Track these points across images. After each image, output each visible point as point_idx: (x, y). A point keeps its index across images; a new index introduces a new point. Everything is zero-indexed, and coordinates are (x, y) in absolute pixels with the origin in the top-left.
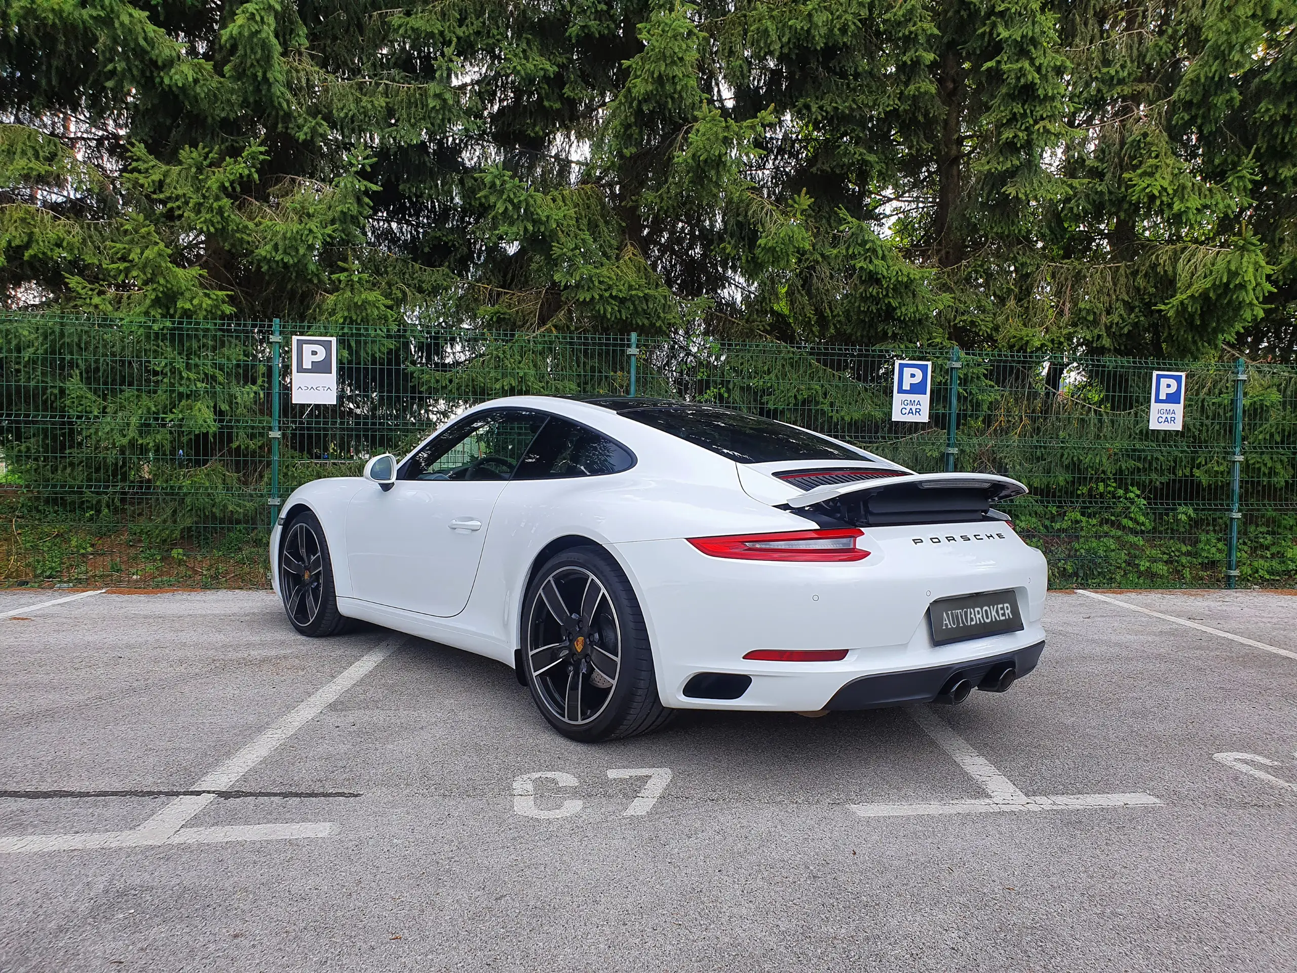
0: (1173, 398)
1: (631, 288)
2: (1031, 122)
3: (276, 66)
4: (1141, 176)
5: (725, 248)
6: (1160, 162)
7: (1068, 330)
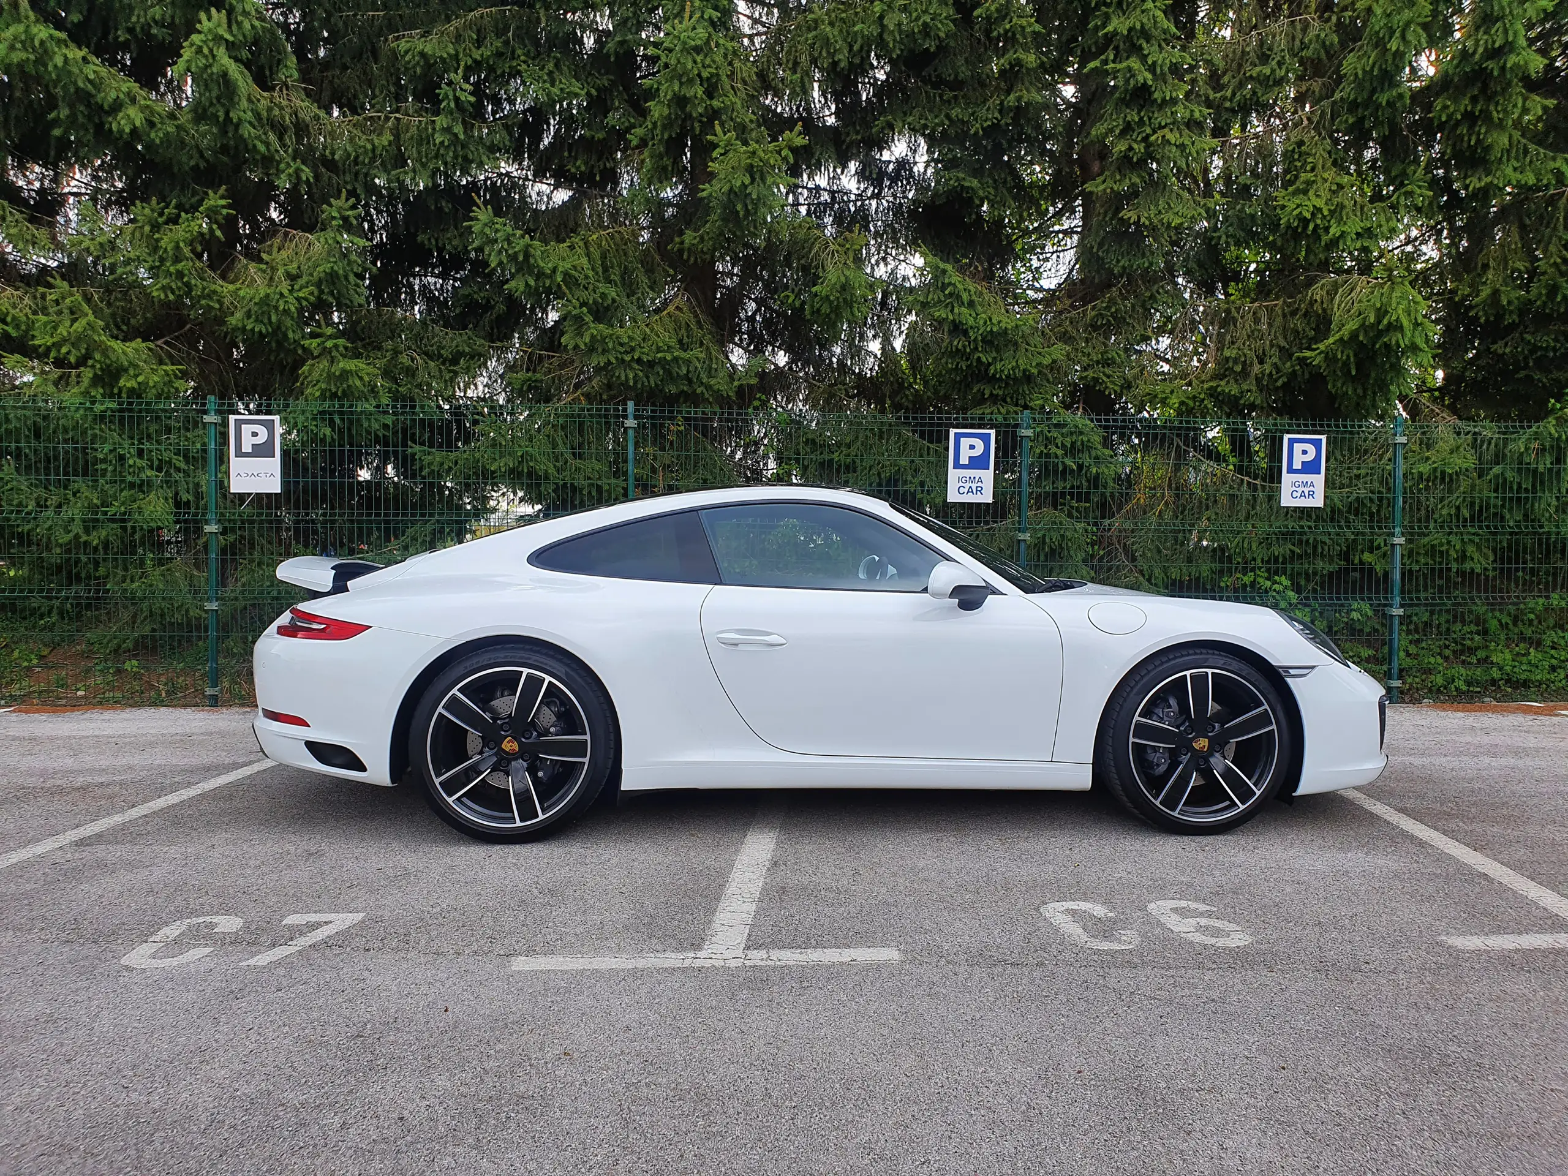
1: (659, 350)
2: (1148, 131)
3: (244, 104)
4: (1294, 194)
5: (788, 297)
6: (1316, 176)
7: (1211, 384)
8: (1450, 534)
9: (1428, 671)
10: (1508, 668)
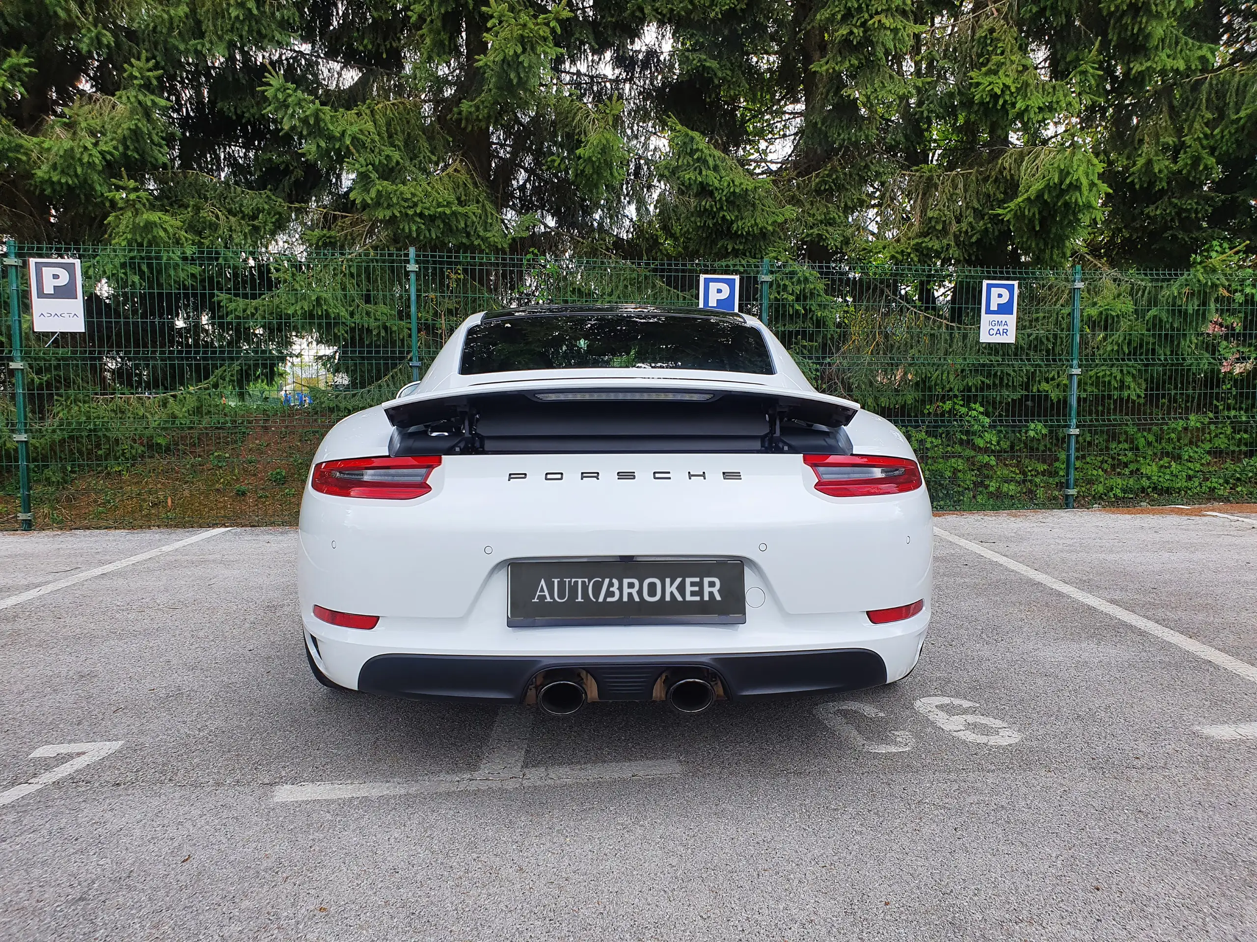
0: (1005, 309)
1: (439, 205)
2: (866, 16)
4: (986, 74)
5: (554, 161)
6: (1005, 58)
7: (917, 241)
8: (1112, 365)
9: (1090, 482)
10: (1155, 478)
